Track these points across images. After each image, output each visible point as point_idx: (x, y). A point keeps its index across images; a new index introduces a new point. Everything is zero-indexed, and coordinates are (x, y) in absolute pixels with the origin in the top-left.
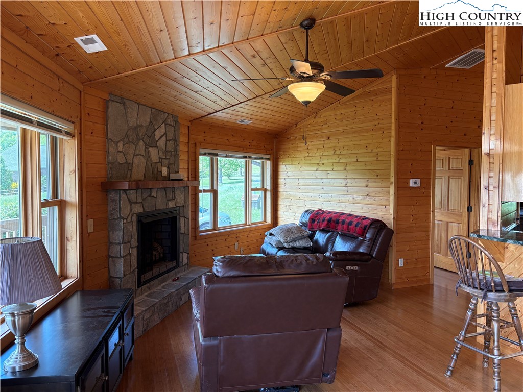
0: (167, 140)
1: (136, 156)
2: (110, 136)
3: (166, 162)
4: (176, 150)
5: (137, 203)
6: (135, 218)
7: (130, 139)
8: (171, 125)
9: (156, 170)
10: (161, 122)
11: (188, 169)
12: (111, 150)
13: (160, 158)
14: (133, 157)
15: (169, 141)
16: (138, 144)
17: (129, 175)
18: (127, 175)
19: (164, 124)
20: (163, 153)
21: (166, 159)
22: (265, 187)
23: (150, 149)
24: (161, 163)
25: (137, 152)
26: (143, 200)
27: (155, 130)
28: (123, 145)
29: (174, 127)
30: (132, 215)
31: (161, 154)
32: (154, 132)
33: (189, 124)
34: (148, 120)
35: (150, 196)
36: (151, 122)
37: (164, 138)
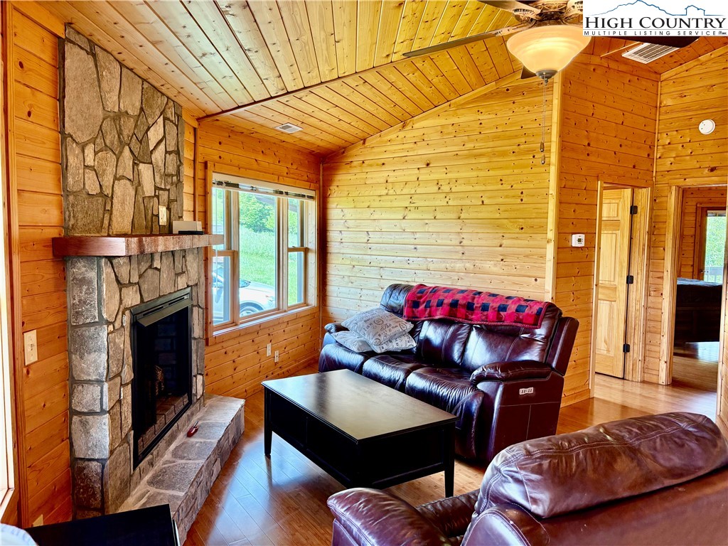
0: (166, 152)
1: (119, 179)
2: (68, 130)
3: (164, 196)
4: (178, 173)
5: (130, 284)
6: (127, 319)
7: (108, 142)
8: (172, 121)
9: (150, 212)
10: (158, 113)
11: (194, 211)
12: (73, 161)
13: (156, 188)
14: (114, 182)
15: (170, 153)
16: (121, 152)
17: (106, 222)
18: (103, 221)
19: (162, 117)
20: (161, 178)
21: (164, 190)
22: (305, 246)
23: (141, 166)
24: (158, 197)
25: (120, 172)
26: (141, 276)
27: (149, 128)
28: (96, 153)
29: (177, 126)
30: (123, 313)
31: (158, 179)
32: (146, 132)
33: (195, 124)
34: (138, 104)
35: (150, 267)
36: (142, 109)
37: (162, 146)
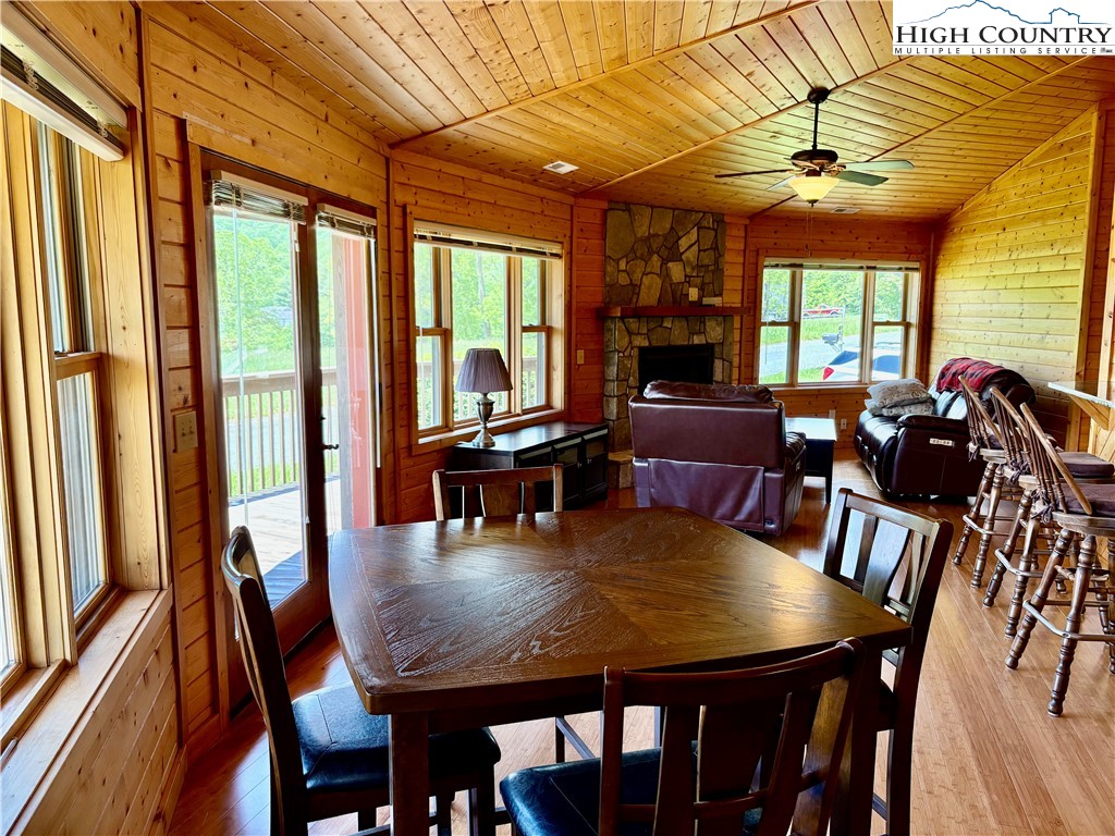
0: (700, 251)
1: (647, 274)
2: (608, 253)
3: (699, 281)
4: (716, 263)
5: (639, 334)
6: (635, 352)
7: (638, 255)
8: (709, 228)
9: (679, 293)
10: (690, 226)
11: (743, 290)
12: (609, 269)
13: (686, 276)
14: (642, 277)
15: (705, 251)
16: (650, 259)
17: (635, 300)
18: (631, 299)
19: (696, 228)
20: (693, 269)
21: (697, 276)
22: (908, 320)
23: (670, 264)
24: (689, 282)
25: (648, 270)
26: (648, 330)
27: (680, 238)
28: (627, 263)
29: (716, 231)
30: (632, 348)
31: (688, 270)
32: (677, 241)
33: (747, 222)
34: (668, 226)
35: (661, 326)
36: (672, 228)
37: (695, 248)
